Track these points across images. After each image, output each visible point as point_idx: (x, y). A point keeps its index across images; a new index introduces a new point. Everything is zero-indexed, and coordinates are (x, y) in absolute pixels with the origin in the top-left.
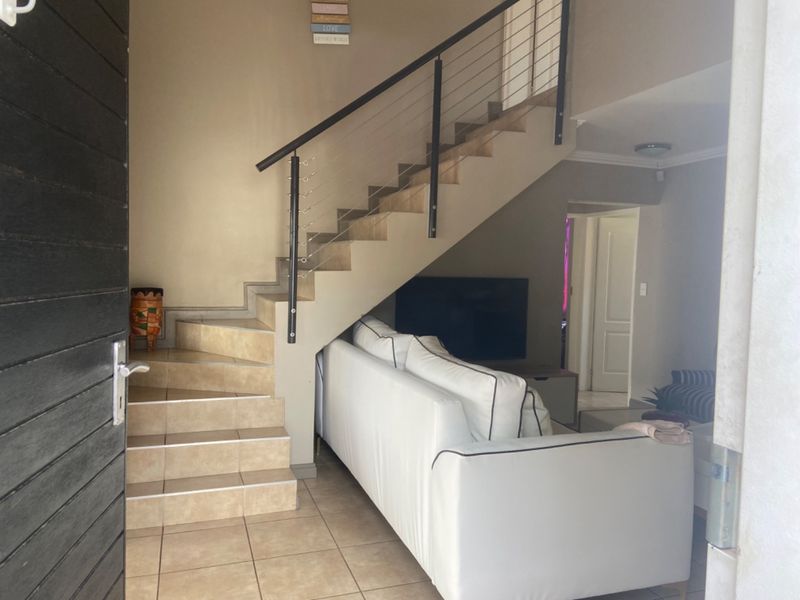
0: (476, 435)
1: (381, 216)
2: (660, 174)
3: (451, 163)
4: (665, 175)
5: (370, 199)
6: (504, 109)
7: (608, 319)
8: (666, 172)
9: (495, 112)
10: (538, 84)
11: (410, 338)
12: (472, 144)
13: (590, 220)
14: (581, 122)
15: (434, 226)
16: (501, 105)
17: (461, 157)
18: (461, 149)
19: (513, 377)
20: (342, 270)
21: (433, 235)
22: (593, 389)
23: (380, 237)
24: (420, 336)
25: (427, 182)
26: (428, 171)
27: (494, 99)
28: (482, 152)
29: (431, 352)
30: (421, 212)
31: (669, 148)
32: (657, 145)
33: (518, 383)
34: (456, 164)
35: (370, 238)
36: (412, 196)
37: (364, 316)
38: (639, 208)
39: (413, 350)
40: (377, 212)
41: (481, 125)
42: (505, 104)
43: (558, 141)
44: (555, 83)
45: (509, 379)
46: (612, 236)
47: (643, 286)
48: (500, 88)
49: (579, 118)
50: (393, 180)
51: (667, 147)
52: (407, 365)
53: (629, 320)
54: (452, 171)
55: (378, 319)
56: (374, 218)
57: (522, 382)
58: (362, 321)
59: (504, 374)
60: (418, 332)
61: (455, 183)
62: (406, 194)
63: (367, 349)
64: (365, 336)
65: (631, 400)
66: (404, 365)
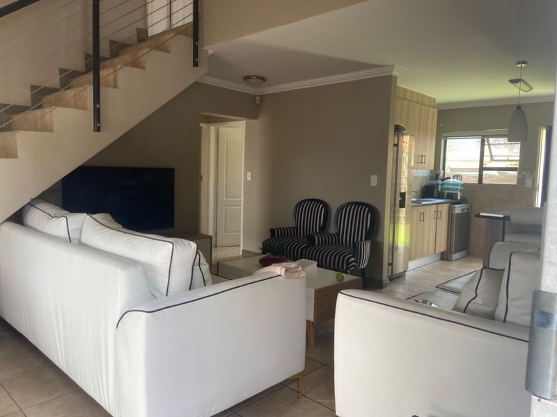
0: (156, 293)
1: (47, 110)
2: (258, 98)
3: (111, 70)
4: (261, 100)
5: (32, 95)
6: (149, 35)
7: (226, 197)
8: (262, 97)
9: (142, 36)
10: (175, 20)
11: (84, 215)
12: (127, 57)
13: (213, 128)
14: (210, 52)
15: (99, 122)
16: (147, 31)
17: (119, 66)
18: (116, 60)
19: (186, 242)
20: (7, 157)
21: (98, 129)
22: (218, 245)
23: (47, 128)
24: (93, 214)
25: (90, 84)
26: (90, 76)
27: (140, 25)
28: (136, 64)
29: (106, 227)
30: (85, 109)
31: (265, 81)
32: (258, 78)
33: (190, 246)
34: (115, 71)
35: (36, 130)
36: (75, 95)
37: (33, 200)
38: (244, 122)
39: (88, 226)
40: (40, 107)
41: (130, 46)
42: (150, 30)
43: (196, 64)
44: (190, 19)
45: (183, 243)
46: (227, 141)
47: (249, 174)
48: (145, 17)
49: (209, 49)
50: (55, 81)
51: (264, 79)
52: (82, 239)
53: (240, 197)
54: (112, 77)
55: (47, 202)
56: (39, 112)
57: (194, 245)
58: (32, 203)
59: (179, 240)
60: (91, 210)
61: (115, 86)
62: (70, 94)
63: (39, 228)
64: (36, 217)
65: (243, 251)
66: (80, 240)
